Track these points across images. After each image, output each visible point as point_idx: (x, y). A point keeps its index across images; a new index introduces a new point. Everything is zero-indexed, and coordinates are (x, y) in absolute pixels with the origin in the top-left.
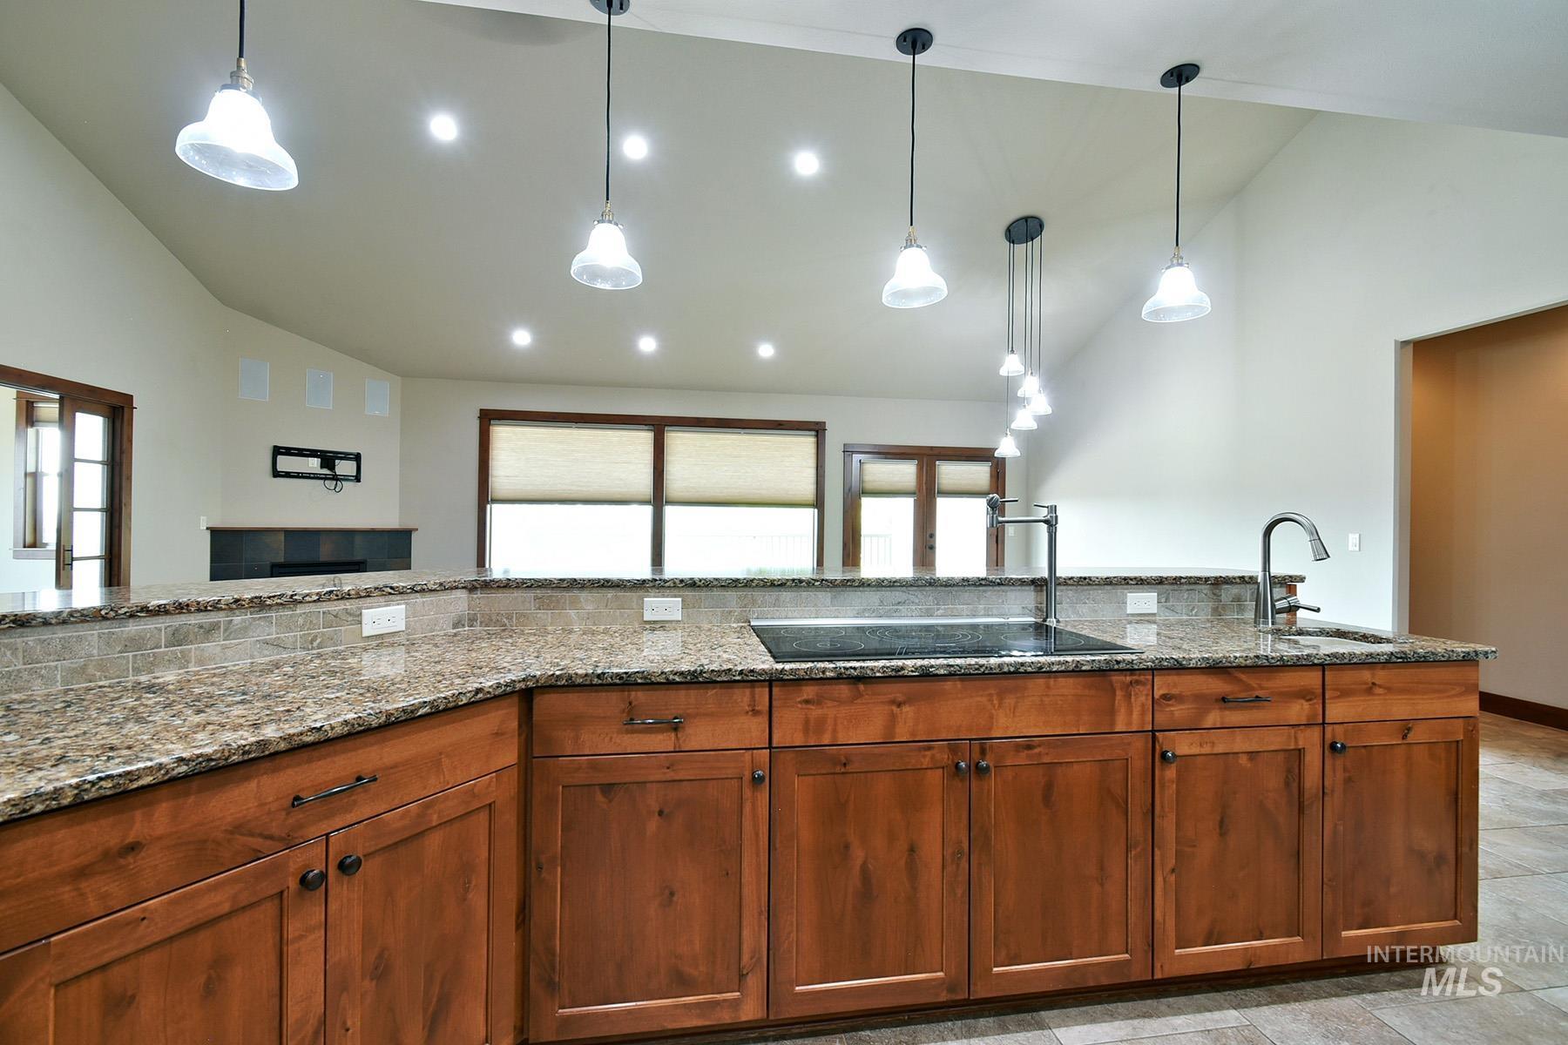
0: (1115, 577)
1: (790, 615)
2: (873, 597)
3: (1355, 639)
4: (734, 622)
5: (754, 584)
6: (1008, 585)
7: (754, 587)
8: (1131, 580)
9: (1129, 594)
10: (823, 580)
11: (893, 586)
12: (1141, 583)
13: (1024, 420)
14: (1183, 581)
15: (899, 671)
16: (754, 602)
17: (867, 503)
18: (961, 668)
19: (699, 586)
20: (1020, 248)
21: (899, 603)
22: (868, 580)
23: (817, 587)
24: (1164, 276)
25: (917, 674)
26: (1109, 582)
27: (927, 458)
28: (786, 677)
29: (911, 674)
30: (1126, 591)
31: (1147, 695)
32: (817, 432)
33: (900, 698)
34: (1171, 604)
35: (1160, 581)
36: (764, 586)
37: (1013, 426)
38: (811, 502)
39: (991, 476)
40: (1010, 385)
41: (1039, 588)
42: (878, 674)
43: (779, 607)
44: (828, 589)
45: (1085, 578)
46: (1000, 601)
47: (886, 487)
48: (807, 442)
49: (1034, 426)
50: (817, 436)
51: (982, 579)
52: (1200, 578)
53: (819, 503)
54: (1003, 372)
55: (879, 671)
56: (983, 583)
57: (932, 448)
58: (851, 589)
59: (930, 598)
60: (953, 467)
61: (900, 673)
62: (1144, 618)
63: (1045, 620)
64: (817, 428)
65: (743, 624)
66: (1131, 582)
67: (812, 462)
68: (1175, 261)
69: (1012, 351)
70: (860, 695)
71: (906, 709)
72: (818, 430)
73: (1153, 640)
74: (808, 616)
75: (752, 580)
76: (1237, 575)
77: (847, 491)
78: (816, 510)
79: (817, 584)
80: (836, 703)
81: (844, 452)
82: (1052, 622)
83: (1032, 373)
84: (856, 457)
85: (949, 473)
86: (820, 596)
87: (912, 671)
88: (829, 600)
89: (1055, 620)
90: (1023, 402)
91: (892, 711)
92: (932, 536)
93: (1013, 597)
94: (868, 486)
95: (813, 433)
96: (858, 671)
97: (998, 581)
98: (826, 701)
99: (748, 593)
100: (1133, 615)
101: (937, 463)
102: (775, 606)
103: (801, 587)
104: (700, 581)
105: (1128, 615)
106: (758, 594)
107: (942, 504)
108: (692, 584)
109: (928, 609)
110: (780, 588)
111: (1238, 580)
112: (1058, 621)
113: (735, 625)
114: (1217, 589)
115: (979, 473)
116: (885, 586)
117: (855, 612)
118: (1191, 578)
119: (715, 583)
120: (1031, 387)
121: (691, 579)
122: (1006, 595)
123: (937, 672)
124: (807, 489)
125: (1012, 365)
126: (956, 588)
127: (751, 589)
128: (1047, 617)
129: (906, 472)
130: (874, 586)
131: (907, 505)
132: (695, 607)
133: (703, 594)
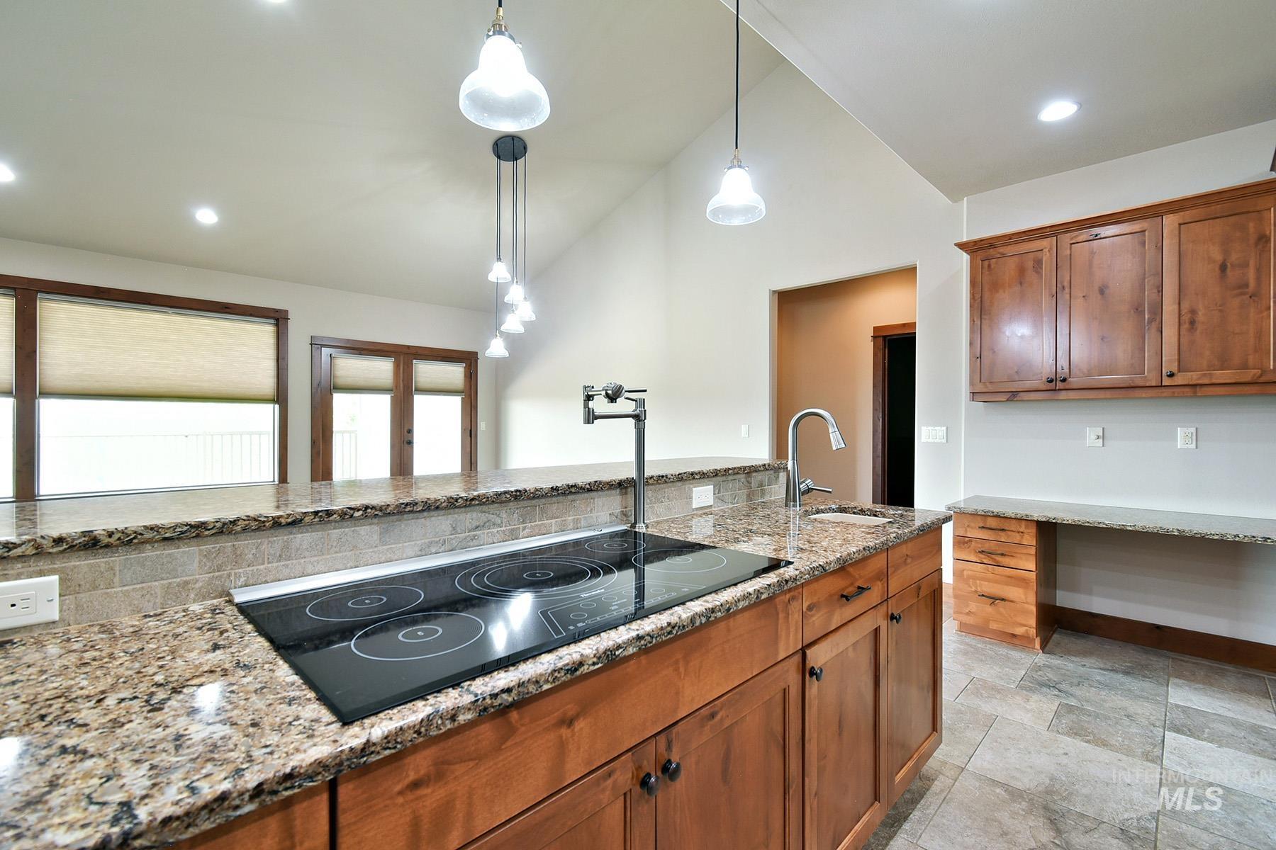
0: (685, 473)
1: (310, 569)
2: (441, 524)
3: (854, 513)
4: (194, 601)
5: (238, 529)
6: (597, 490)
7: (237, 533)
8: (696, 474)
9: (694, 489)
10: (367, 507)
11: (470, 505)
12: (703, 476)
13: (513, 324)
14: (730, 472)
15: (576, 670)
16: (237, 559)
17: (339, 400)
18: (652, 637)
19: (107, 546)
20: (507, 166)
21: (477, 527)
22: (436, 501)
23: (358, 519)
24: (726, 177)
25: (600, 665)
26: (681, 478)
27: (404, 356)
28: (374, 758)
29: (592, 668)
30: (691, 486)
31: (799, 611)
32: (277, 320)
33: (571, 709)
34: (722, 494)
35: (716, 473)
36: (258, 529)
37: (503, 328)
38: (272, 398)
39: (465, 376)
40: (499, 290)
41: (624, 491)
42: (546, 687)
43: (289, 558)
44: (376, 521)
45: (663, 477)
46: (589, 509)
47: (361, 383)
48: (264, 332)
49: (521, 330)
50: (277, 325)
51: (572, 486)
52: (740, 468)
53: (280, 397)
54: (492, 277)
55: (547, 681)
56: (573, 490)
57: (408, 347)
58: (411, 515)
59: (515, 515)
60: (430, 367)
61: (578, 673)
62: (705, 511)
63: (633, 526)
64: (277, 315)
65: (215, 602)
66: (696, 477)
67: (271, 353)
68: (736, 163)
69: (499, 259)
70: (512, 730)
71: (580, 725)
72: (279, 319)
73: (710, 531)
74: (341, 566)
75: (234, 522)
76: (761, 463)
77: (315, 385)
78: (277, 406)
79: (357, 514)
80: (471, 764)
81: (311, 344)
82: (640, 528)
83: (517, 282)
84: (325, 351)
85: (425, 371)
86: (362, 532)
87: (594, 664)
88: (376, 537)
89: (644, 526)
90: (510, 308)
91: (561, 737)
92: (410, 431)
93: (600, 503)
94: (341, 381)
95: (272, 321)
96: (514, 692)
97: (588, 486)
98: (452, 767)
99: (227, 544)
100: (697, 509)
101: (414, 361)
102: (280, 558)
103: (329, 522)
104: (110, 535)
105: (693, 509)
106: (248, 545)
107: (419, 400)
108: (91, 543)
109: (513, 530)
110: (290, 529)
111: (762, 468)
112: (647, 527)
113: (196, 608)
114: (749, 477)
115: (454, 373)
116: (459, 507)
117: (417, 549)
118: (735, 468)
119: (148, 535)
120: (516, 294)
121: (84, 534)
122: (594, 503)
123: (626, 653)
124: (267, 383)
125: (499, 272)
126: (543, 500)
127: (232, 537)
128: (636, 523)
129: (383, 369)
130: (446, 508)
131: (384, 401)
132: (95, 588)
133: (117, 559)
